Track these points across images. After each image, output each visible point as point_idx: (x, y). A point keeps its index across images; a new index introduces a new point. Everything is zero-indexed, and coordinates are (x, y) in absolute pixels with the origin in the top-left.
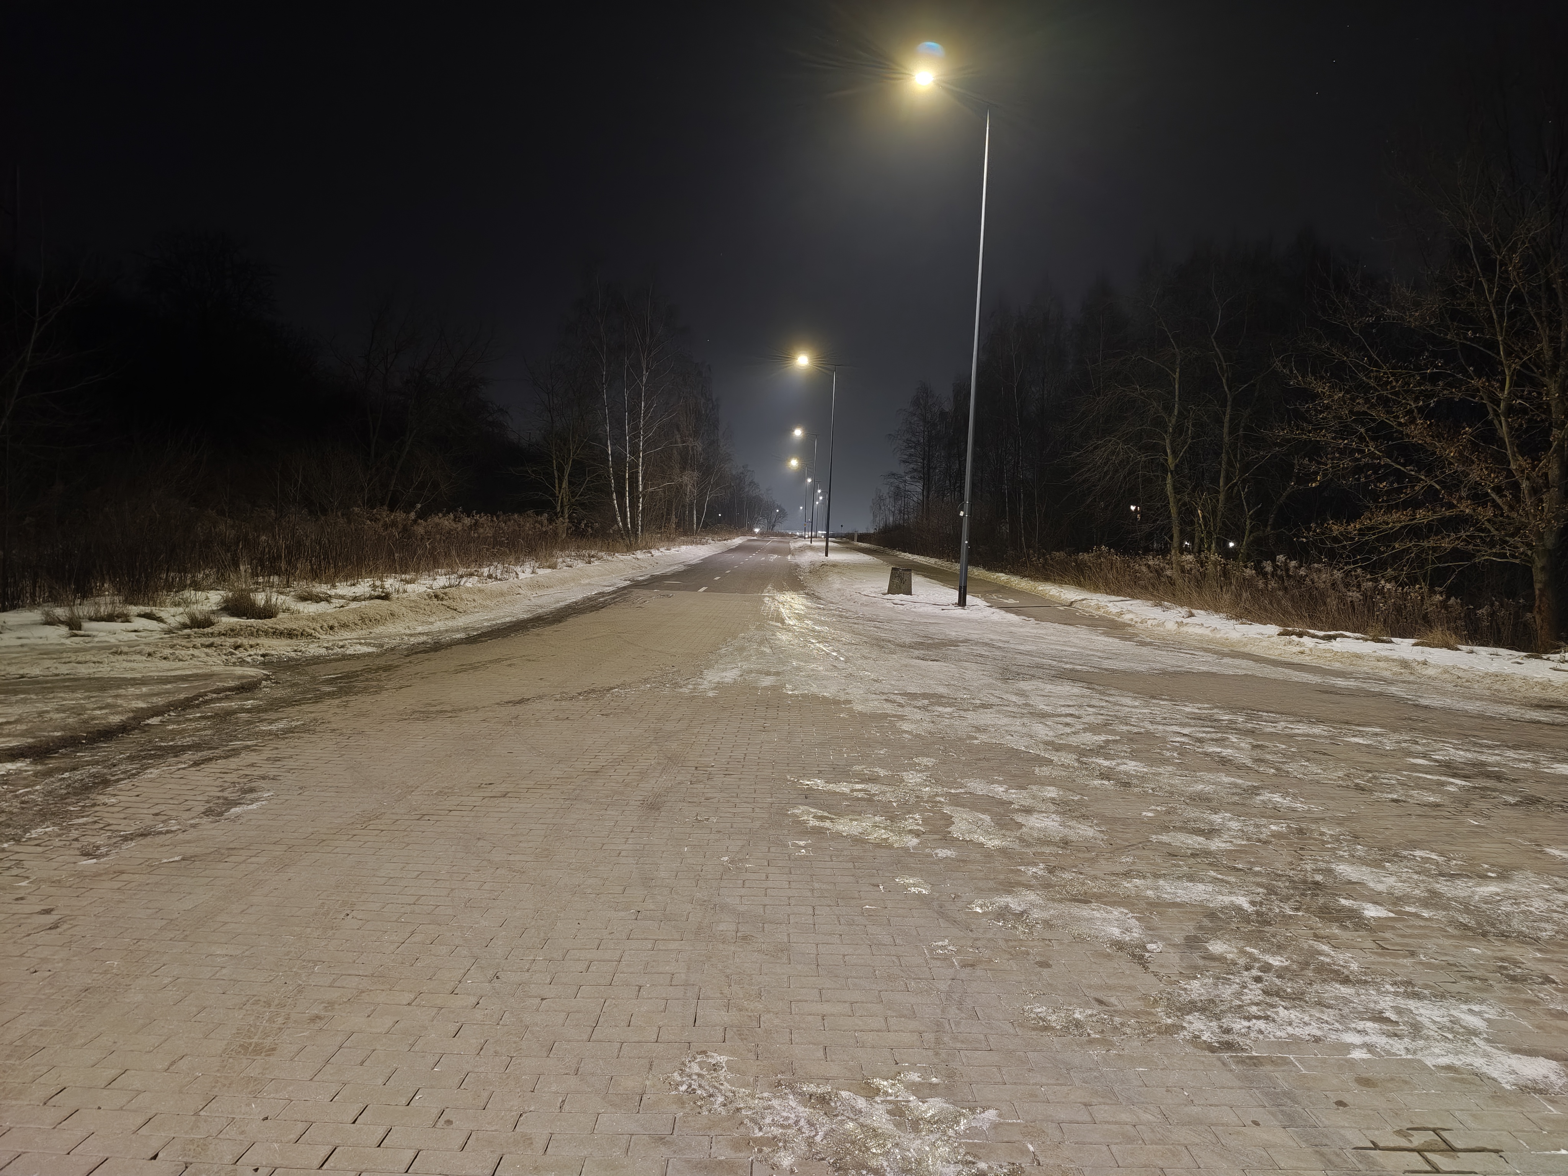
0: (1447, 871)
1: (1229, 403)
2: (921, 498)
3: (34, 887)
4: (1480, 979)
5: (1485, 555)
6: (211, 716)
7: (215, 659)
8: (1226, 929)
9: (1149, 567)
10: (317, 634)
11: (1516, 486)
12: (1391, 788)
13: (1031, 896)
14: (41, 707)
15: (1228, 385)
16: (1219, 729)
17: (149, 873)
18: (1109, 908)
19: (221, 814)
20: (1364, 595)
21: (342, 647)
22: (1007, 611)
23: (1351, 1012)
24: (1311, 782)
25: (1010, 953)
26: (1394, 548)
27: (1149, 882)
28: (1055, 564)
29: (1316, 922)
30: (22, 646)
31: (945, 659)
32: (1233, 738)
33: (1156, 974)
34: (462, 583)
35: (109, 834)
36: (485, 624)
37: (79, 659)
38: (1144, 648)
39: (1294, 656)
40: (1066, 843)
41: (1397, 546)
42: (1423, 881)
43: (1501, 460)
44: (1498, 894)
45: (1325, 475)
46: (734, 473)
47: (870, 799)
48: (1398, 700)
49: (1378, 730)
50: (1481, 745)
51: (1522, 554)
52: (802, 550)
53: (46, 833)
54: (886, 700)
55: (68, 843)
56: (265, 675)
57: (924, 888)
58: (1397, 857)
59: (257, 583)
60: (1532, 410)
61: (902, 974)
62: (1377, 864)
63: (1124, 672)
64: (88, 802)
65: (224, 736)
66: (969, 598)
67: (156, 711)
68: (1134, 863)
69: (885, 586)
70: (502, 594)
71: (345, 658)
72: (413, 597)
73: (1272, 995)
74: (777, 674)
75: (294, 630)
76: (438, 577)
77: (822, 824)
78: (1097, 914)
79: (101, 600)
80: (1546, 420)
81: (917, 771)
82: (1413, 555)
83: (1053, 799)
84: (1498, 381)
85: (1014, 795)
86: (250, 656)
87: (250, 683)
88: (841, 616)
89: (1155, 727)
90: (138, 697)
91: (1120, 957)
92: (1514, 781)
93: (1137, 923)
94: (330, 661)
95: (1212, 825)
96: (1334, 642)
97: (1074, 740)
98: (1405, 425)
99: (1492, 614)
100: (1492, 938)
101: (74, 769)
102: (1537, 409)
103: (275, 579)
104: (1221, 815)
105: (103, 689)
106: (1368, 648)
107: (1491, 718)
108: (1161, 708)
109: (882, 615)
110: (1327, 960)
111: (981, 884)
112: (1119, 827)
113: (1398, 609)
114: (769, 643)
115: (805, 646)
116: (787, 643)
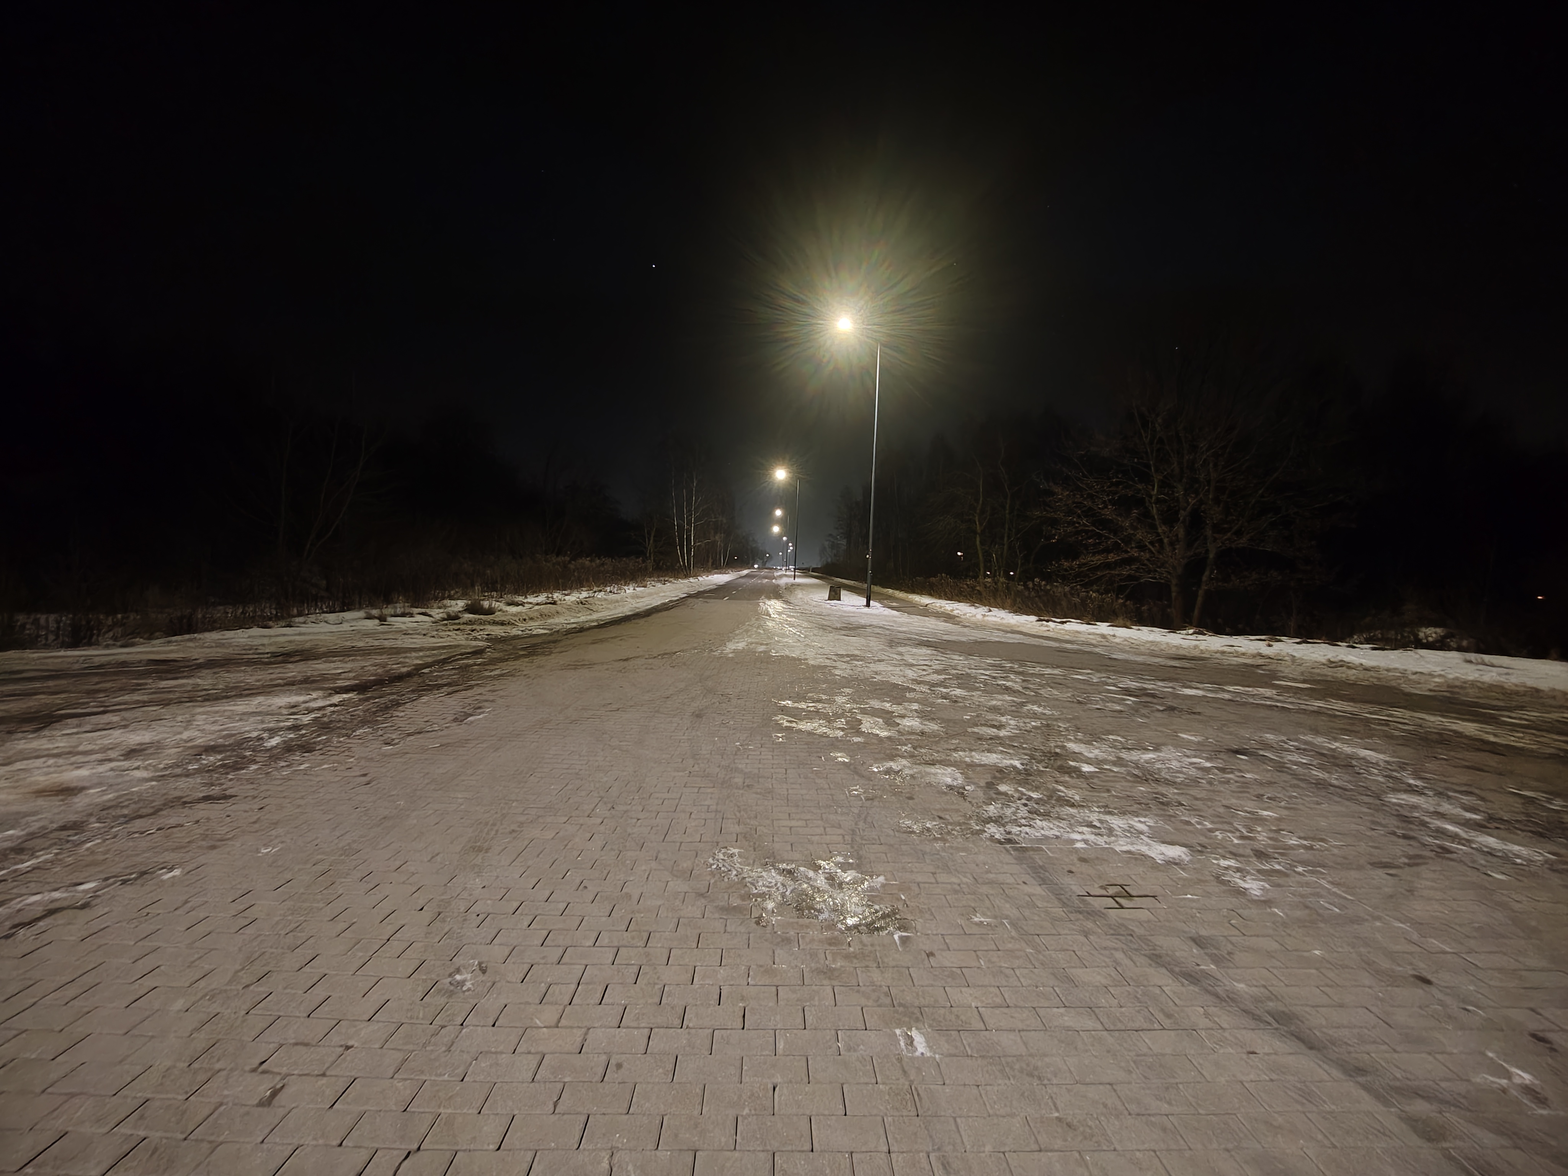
0: (1126, 746)
1: (1009, 498)
2: (846, 548)
3: (357, 762)
4: (1145, 804)
5: (1146, 578)
6: (458, 668)
7: (460, 637)
8: (1008, 778)
9: (967, 585)
10: (517, 624)
11: (1161, 541)
12: (1097, 702)
13: (904, 762)
14: (363, 663)
15: (1008, 488)
16: (1005, 671)
17: (421, 754)
18: (946, 768)
19: (462, 721)
20: (1082, 600)
21: (530, 630)
22: (892, 609)
23: (1075, 822)
24: (1054, 699)
25: (892, 792)
26: (1097, 575)
27: (967, 753)
29: (1056, 774)
30: (353, 631)
31: (859, 635)
32: (1012, 677)
33: (970, 803)
34: (595, 596)
35: (400, 732)
36: (608, 618)
37: (385, 637)
38: (964, 629)
39: (1045, 632)
40: (923, 733)
42: (1114, 752)
43: (1153, 527)
44: (1154, 759)
45: (1059, 536)
46: (743, 535)
47: (817, 712)
48: (1100, 655)
49: (1089, 671)
50: (1145, 679)
51: (1165, 577)
52: (781, 576)
53: (364, 732)
54: (826, 658)
55: (377, 737)
56: (488, 645)
57: (846, 759)
58: (1100, 739)
59: (485, 596)
60: (1169, 501)
61: (834, 804)
62: (1088, 743)
63: (955, 642)
64: (388, 715)
65: (465, 679)
66: (871, 602)
67: (427, 666)
68: (959, 743)
69: (827, 597)
70: (617, 601)
71: (532, 636)
72: (569, 603)
73: (1032, 813)
74: (767, 644)
75: (505, 621)
76: (582, 592)
77: (791, 725)
78: (939, 771)
79: (398, 605)
81: (843, 696)
82: (1107, 578)
83: (916, 710)
84: (1151, 485)
85: (895, 708)
86: (480, 635)
87: (480, 650)
88: (802, 613)
89: (971, 671)
90: (417, 658)
91: (952, 794)
92: (1162, 698)
93: (961, 775)
94: (524, 638)
95: (1001, 723)
96: (1065, 625)
97: (927, 679)
98: (1102, 509)
99: (1150, 610)
100: (1151, 782)
101: (381, 697)
102: (1172, 500)
103: (494, 594)
104: (1005, 717)
105: (398, 653)
106: (1084, 628)
107: (1149, 665)
108: (974, 661)
109: (825, 612)
110: (1063, 794)
111: (877, 756)
112: (951, 724)
113: (1100, 607)
114: (763, 627)
115: (782, 629)
116: (772, 627)
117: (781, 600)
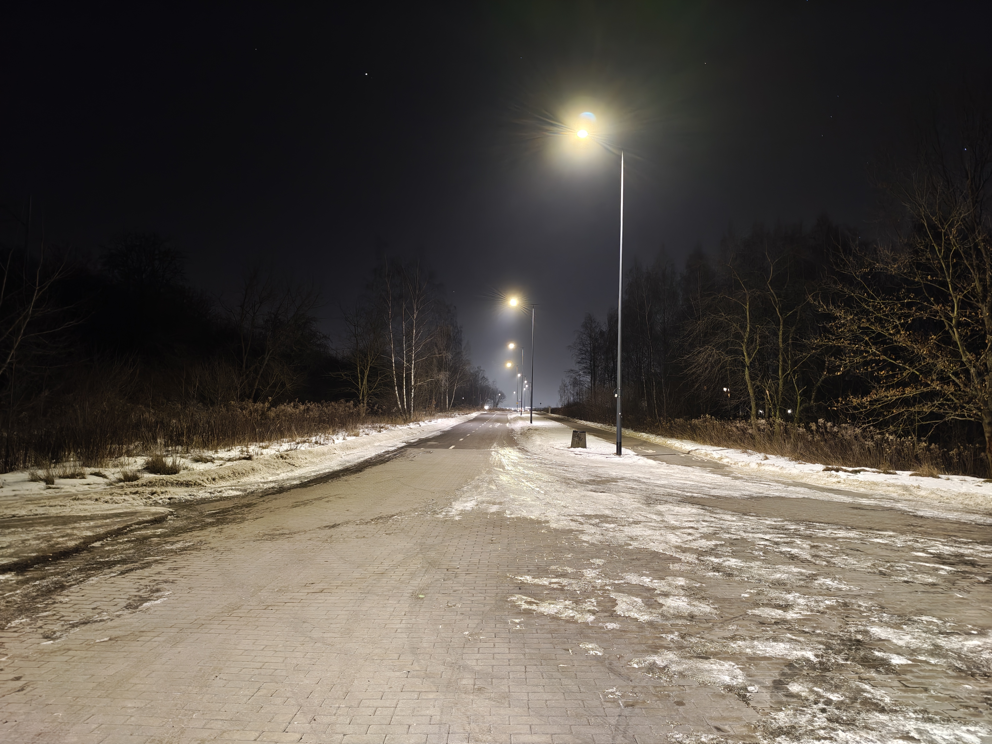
0: (944, 630)
1: (781, 323)
2: (590, 385)
3: (10, 661)
4: (973, 708)
5: (951, 416)
6: (134, 540)
7: (138, 501)
8: (800, 675)
9: (737, 428)
10: (204, 484)
11: (967, 372)
12: (903, 573)
13: (671, 655)
14: (24, 536)
15: (779, 312)
16: (789, 535)
17: (87, 650)
18: (722, 662)
19: (137, 607)
20: (877, 444)
21: (220, 492)
22: (648, 458)
23: (888, 733)
24: (850, 570)
25: (657, 696)
26: (893, 413)
27: (748, 643)
28: (677, 427)
29: (860, 668)
30: (15, 496)
31: (609, 491)
32: (798, 541)
33: (754, 708)
34: (298, 448)
35: (63, 623)
36: (313, 474)
37: (51, 504)
38: (737, 481)
39: (834, 484)
40: (692, 617)
41: (894, 411)
42: (929, 638)
43: (956, 355)
44: (979, 646)
45: (845, 367)
46: (472, 371)
47: (562, 589)
48: (903, 512)
49: (891, 533)
50: (960, 543)
51: (975, 414)
52: (515, 419)
53: (21, 623)
54: (571, 520)
55: (35, 630)
56: (170, 512)
57: (599, 651)
58: (910, 622)
59: (168, 451)
60: (972, 324)
61: (585, 713)
62: (898, 626)
63: (725, 498)
64: (50, 601)
65: (142, 554)
66: (623, 450)
67: (98, 538)
68: (737, 630)
69: (569, 443)
70: (324, 454)
71: (222, 499)
72: (267, 458)
73: (834, 722)
74: (500, 503)
75: (190, 481)
76: (283, 444)
77: (530, 607)
78: (714, 667)
79: (67, 464)
80: (982, 329)
81: (592, 568)
82: (905, 417)
83: (683, 586)
84: (949, 306)
85: (656, 584)
86: (161, 499)
87: (160, 518)
88: (541, 463)
89: (747, 534)
90: (88, 529)
91: (731, 696)
92: (983, 566)
93: (741, 672)
94: (212, 501)
95: (787, 602)
96: (859, 475)
97: (695, 545)
98: (893, 335)
99: (959, 454)
100: (978, 678)
101: (43, 578)
102: (976, 323)
103: (179, 448)
104: (792, 595)
105: (65, 523)
106: (882, 478)
107: (965, 523)
108: (751, 521)
109: (568, 461)
110: (869, 696)
111: (636, 647)
112: (726, 605)
113: (899, 452)
114: (495, 482)
115: (518, 484)
116: (507, 482)
117: (516, 447)
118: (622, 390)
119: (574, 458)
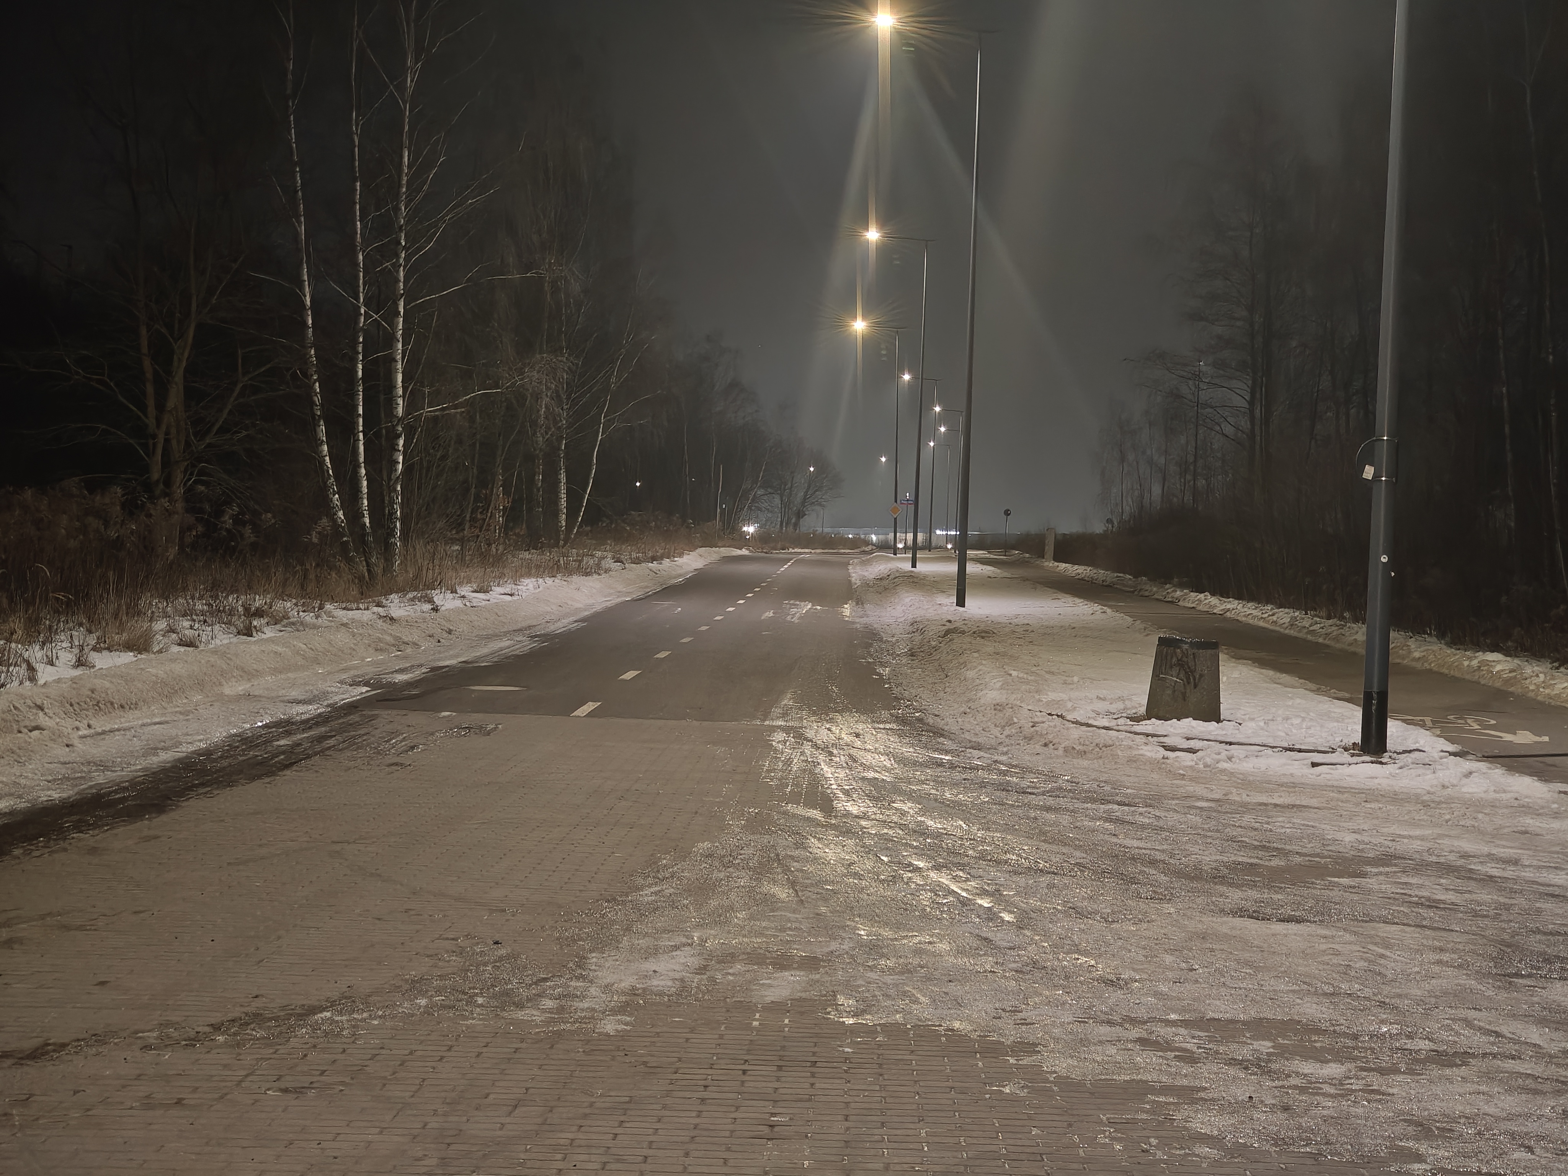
2: (1245, 423)
22: (1511, 769)
31: (1323, 913)
52: (886, 586)
54: (1141, 1041)
66: (1394, 728)
88: (1005, 788)
109: (1130, 783)
114: (786, 870)
115: (895, 879)
116: (841, 869)
117: (885, 714)
118: (1396, 449)
119: (1159, 765)
